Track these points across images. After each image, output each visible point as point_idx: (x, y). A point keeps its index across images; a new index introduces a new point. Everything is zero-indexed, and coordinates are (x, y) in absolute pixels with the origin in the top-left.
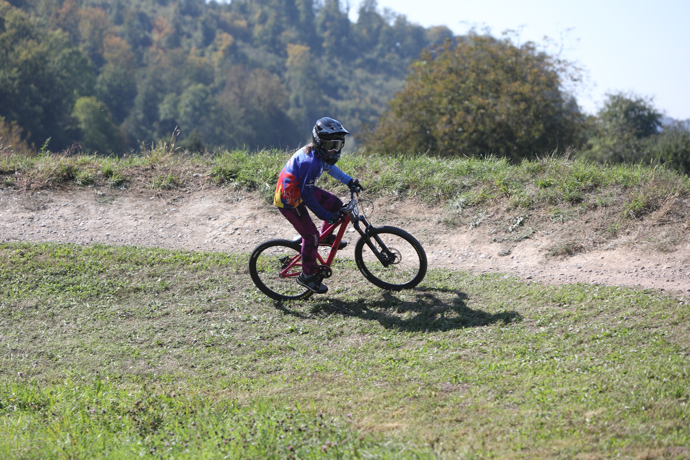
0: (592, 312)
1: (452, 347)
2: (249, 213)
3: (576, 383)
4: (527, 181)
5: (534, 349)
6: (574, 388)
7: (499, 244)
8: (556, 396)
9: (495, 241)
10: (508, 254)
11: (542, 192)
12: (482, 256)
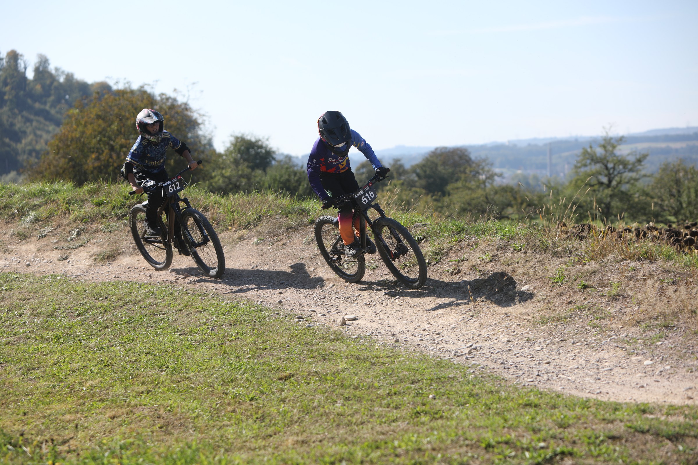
0: (120, 303)
1: (5, 335)
3: (89, 360)
4: (86, 200)
5: (67, 334)
6: (84, 364)
7: (60, 251)
8: (70, 370)
9: (56, 248)
10: (65, 259)
11: (96, 209)
12: (45, 261)
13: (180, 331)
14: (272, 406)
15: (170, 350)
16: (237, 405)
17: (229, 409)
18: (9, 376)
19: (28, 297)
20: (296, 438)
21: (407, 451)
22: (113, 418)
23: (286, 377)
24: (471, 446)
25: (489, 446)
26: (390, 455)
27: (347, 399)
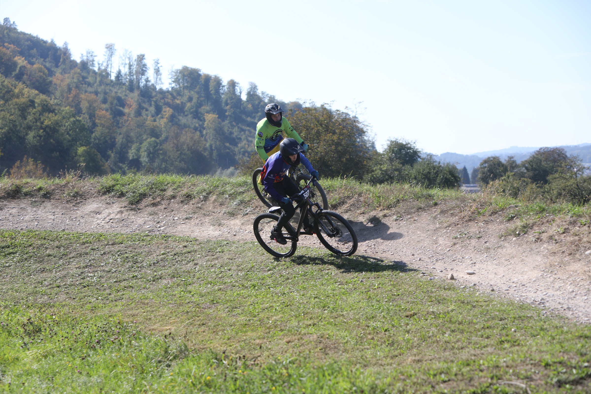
2: (119, 209)
3: (275, 302)
5: (261, 283)
6: (271, 305)
8: (261, 309)
12: (247, 232)
13: (339, 282)
14: (400, 336)
15: (331, 295)
16: (375, 334)
17: (370, 337)
18: (220, 313)
19: (234, 257)
20: (414, 358)
21: (488, 367)
22: (288, 342)
23: (411, 315)
24: (535, 365)
25: (547, 365)
26: (476, 370)
27: (453, 331)
